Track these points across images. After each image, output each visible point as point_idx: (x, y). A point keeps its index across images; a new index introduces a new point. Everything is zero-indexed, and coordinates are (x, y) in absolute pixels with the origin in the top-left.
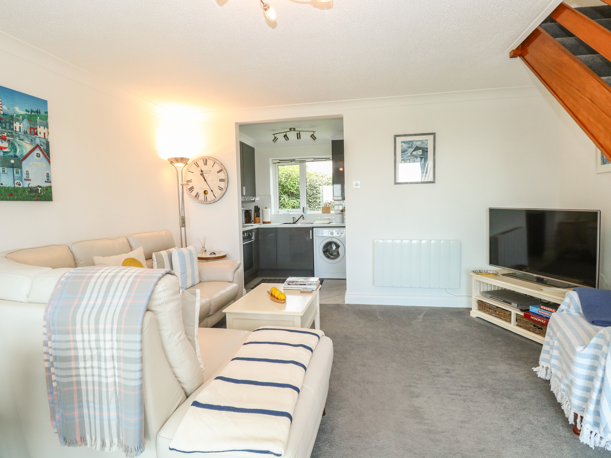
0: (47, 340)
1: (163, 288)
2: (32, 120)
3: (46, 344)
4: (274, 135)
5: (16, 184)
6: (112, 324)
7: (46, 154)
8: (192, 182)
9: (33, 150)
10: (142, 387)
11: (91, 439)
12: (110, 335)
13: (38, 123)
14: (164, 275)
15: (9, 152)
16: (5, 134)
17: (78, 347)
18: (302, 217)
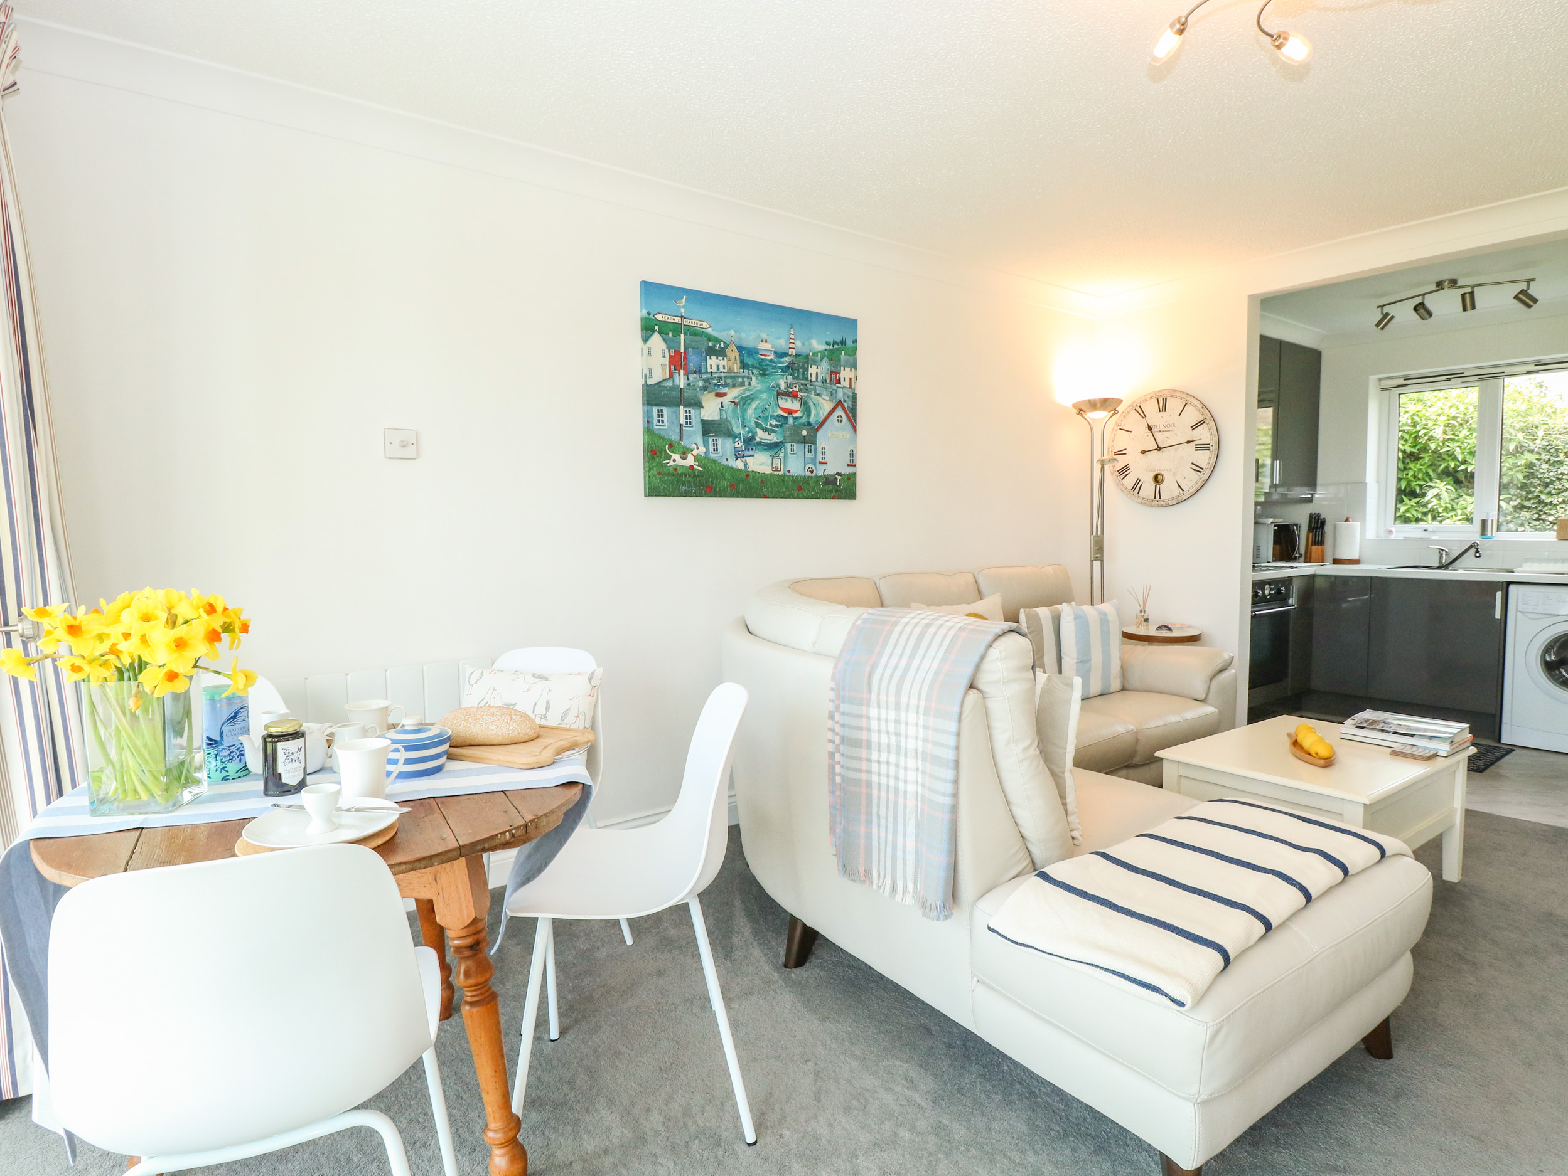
0: (834, 710)
1: (1000, 653)
2: (834, 358)
3: (831, 717)
4: (1382, 310)
5: (808, 470)
6: (919, 699)
7: (850, 415)
8: (1125, 454)
9: (834, 409)
10: (954, 809)
11: (879, 876)
12: (915, 715)
13: (842, 362)
14: (1004, 633)
15: (801, 417)
16: (797, 389)
17: (872, 728)
18: (1473, 550)
